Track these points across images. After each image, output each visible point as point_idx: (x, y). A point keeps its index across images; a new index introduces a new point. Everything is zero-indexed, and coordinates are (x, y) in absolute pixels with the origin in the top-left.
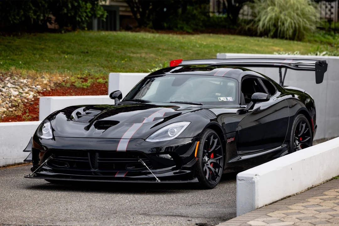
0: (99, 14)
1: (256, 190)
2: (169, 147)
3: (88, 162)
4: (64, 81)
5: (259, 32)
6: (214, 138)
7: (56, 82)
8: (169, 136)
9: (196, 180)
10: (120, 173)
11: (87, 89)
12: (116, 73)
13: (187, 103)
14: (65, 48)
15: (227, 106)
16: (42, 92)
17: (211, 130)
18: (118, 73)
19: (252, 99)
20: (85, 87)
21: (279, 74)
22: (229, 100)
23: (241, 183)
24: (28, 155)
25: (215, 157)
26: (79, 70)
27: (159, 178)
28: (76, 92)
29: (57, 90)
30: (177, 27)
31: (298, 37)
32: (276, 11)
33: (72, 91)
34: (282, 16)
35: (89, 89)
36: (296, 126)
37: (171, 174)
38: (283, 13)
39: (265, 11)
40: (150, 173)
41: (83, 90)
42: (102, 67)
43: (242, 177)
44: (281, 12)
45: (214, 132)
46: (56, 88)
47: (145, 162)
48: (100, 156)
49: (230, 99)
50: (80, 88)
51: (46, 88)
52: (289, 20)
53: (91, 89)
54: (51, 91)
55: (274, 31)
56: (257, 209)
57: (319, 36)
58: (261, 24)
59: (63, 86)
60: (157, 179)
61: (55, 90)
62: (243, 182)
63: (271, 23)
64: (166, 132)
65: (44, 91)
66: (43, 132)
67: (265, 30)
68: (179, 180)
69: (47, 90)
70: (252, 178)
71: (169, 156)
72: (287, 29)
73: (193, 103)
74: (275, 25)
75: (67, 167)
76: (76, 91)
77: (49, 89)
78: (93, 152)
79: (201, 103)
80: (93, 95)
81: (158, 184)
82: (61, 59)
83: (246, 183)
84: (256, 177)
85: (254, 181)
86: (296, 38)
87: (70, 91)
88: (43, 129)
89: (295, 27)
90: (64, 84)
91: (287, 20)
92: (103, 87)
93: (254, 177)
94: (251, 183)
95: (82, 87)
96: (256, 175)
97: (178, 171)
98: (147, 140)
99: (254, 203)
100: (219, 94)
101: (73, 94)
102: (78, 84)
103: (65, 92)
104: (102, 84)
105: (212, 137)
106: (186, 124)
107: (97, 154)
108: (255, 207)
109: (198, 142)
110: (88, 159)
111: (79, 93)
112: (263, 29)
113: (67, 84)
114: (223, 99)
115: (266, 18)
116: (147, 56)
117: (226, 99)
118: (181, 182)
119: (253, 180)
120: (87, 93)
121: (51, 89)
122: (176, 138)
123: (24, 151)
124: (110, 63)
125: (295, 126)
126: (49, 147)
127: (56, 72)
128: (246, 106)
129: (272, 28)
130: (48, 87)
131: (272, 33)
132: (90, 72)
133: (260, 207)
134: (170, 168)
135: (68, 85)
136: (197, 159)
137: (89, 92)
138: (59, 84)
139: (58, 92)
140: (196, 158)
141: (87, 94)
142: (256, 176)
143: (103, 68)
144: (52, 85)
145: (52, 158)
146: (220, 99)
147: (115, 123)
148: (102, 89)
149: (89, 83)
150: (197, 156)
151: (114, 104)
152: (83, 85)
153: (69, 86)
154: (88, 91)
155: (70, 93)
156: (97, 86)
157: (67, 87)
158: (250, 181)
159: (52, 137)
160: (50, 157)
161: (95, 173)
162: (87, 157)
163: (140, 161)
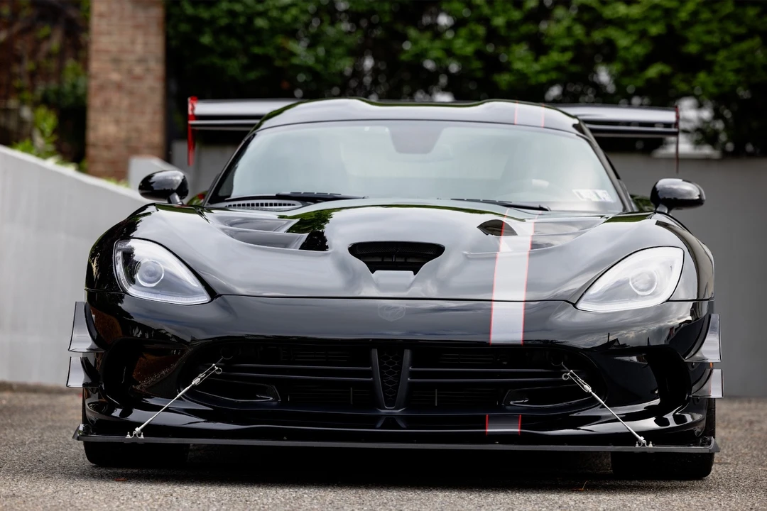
3: (371, 386)
10: (497, 420)
22: (603, 199)
27: (646, 434)
47: (587, 382)
48: (416, 363)
49: (605, 197)
60: (642, 438)
66: (141, 281)
75: (273, 403)
78: (391, 348)
81: (645, 455)
98: (581, 306)
107: (407, 354)
110: (369, 374)
114: (589, 197)
117: (595, 196)
122: (668, 301)
145: (219, 370)
159: (205, 298)
160: (213, 368)
161: (391, 422)
162: (369, 363)
163: (566, 376)
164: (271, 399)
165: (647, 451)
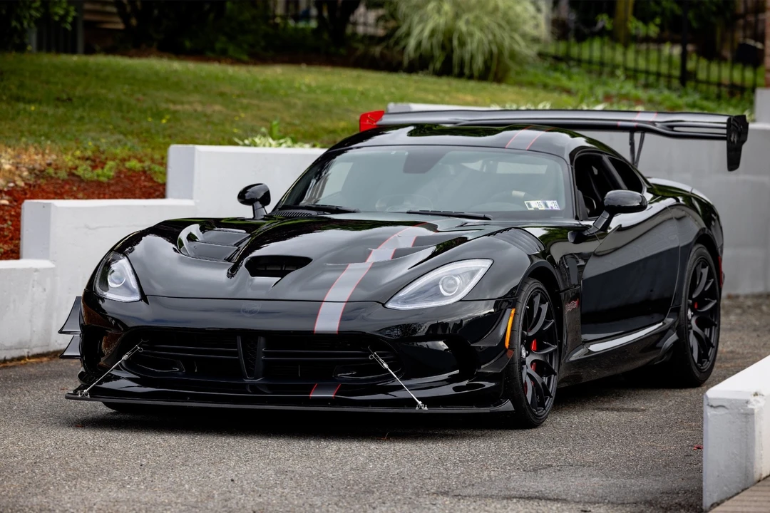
0: (56, 14)
1: (757, 433)
2: (438, 323)
3: (238, 361)
4: (49, 165)
5: (406, 62)
6: (542, 302)
7: (31, 167)
8: (442, 297)
9: (508, 406)
10: (320, 388)
11: (109, 185)
12: (185, 146)
13: (451, 214)
14: (14, 90)
15: (547, 221)
16: (5, 189)
17: (536, 281)
18: (191, 146)
19: (606, 205)
20: (103, 179)
21: (629, 147)
22: (550, 208)
23: (716, 415)
24: (68, 342)
25: (540, 347)
26: (71, 140)
27: (423, 399)
28: (85, 191)
29: (40, 186)
30: (213, 50)
31: (496, 74)
32: (446, 13)
33: (75, 189)
34: (462, 25)
35: (112, 185)
36: (692, 273)
37: (448, 390)
38: (465, 17)
39: (421, 12)
40: (400, 388)
41: (101, 187)
42: (121, 133)
43: (719, 399)
44: (457, 16)
45: (541, 286)
46: (36, 181)
47: (386, 361)
48: (268, 347)
49: (553, 205)
50: (92, 181)
51: (14, 182)
52: (478, 34)
53: (117, 183)
54: (26, 187)
55: (442, 58)
56: (759, 481)
57: (538, 72)
58: (412, 43)
59: (52, 177)
60: (420, 403)
61: (34, 186)
62: (721, 411)
63: (434, 41)
64: (435, 284)
65: (10, 189)
66: (110, 284)
67: (421, 56)
68: (470, 404)
69: (16, 185)
70: (747, 402)
71: (442, 345)
72: (472, 57)
73: (466, 214)
74: (446, 46)
75: (180, 373)
76: (85, 189)
77: (22, 184)
78: (250, 336)
79: (487, 216)
80: (126, 198)
81: (422, 416)
82: (18, 113)
83: (730, 414)
84: (755, 400)
85: (753, 410)
86: (491, 76)
87: (72, 189)
88: (109, 277)
89: (491, 53)
90: (51, 171)
91: (471, 35)
92: (145, 181)
93: (752, 399)
94: (743, 414)
95: (95, 178)
96: (756, 394)
97: (465, 383)
98: (389, 305)
99: (753, 467)
100: (522, 194)
101: (81, 195)
102: (84, 171)
103: (59, 192)
104: (139, 172)
105: (537, 300)
106: (482, 266)
107: (262, 340)
108: (753, 475)
109: (513, 311)
110: (236, 354)
111: (93, 193)
112: (418, 54)
113: (59, 172)
114: (537, 206)
115: (422, 30)
116: (209, 111)
117: (543, 206)
118: (474, 410)
119: (750, 406)
120: (111, 193)
121: (26, 184)
122: (461, 300)
123: (61, 332)
124: (136, 125)
125: (689, 271)
126: (131, 324)
127: (27, 145)
128: (591, 223)
129: (437, 52)
130: (16, 178)
131: (438, 65)
132: (98, 143)
133: (764, 475)
134: (445, 376)
135: (63, 174)
136: (509, 354)
137: (115, 192)
138: (41, 171)
139: (43, 190)
140: (506, 350)
141: (111, 195)
142: (757, 398)
143: (125, 135)
144: (25, 174)
145: (140, 350)
146: (530, 206)
147: (300, 262)
148: (143, 184)
149: (109, 170)
150: (509, 346)
151: (252, 216)
152: (98, 176)
153: (66, 177)
154: (112, 188)
155: (73, 193)
156: (129, 178)
157: (61, 178)
158: (742, 411)
159: (137, 298)
160: (137, 348)
161: (254, 388)
162: (236, 346)
163: (372, 357)
164: (178, 370)
165: (424, 412)
